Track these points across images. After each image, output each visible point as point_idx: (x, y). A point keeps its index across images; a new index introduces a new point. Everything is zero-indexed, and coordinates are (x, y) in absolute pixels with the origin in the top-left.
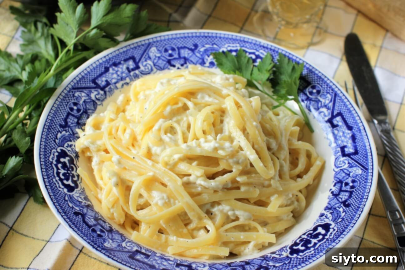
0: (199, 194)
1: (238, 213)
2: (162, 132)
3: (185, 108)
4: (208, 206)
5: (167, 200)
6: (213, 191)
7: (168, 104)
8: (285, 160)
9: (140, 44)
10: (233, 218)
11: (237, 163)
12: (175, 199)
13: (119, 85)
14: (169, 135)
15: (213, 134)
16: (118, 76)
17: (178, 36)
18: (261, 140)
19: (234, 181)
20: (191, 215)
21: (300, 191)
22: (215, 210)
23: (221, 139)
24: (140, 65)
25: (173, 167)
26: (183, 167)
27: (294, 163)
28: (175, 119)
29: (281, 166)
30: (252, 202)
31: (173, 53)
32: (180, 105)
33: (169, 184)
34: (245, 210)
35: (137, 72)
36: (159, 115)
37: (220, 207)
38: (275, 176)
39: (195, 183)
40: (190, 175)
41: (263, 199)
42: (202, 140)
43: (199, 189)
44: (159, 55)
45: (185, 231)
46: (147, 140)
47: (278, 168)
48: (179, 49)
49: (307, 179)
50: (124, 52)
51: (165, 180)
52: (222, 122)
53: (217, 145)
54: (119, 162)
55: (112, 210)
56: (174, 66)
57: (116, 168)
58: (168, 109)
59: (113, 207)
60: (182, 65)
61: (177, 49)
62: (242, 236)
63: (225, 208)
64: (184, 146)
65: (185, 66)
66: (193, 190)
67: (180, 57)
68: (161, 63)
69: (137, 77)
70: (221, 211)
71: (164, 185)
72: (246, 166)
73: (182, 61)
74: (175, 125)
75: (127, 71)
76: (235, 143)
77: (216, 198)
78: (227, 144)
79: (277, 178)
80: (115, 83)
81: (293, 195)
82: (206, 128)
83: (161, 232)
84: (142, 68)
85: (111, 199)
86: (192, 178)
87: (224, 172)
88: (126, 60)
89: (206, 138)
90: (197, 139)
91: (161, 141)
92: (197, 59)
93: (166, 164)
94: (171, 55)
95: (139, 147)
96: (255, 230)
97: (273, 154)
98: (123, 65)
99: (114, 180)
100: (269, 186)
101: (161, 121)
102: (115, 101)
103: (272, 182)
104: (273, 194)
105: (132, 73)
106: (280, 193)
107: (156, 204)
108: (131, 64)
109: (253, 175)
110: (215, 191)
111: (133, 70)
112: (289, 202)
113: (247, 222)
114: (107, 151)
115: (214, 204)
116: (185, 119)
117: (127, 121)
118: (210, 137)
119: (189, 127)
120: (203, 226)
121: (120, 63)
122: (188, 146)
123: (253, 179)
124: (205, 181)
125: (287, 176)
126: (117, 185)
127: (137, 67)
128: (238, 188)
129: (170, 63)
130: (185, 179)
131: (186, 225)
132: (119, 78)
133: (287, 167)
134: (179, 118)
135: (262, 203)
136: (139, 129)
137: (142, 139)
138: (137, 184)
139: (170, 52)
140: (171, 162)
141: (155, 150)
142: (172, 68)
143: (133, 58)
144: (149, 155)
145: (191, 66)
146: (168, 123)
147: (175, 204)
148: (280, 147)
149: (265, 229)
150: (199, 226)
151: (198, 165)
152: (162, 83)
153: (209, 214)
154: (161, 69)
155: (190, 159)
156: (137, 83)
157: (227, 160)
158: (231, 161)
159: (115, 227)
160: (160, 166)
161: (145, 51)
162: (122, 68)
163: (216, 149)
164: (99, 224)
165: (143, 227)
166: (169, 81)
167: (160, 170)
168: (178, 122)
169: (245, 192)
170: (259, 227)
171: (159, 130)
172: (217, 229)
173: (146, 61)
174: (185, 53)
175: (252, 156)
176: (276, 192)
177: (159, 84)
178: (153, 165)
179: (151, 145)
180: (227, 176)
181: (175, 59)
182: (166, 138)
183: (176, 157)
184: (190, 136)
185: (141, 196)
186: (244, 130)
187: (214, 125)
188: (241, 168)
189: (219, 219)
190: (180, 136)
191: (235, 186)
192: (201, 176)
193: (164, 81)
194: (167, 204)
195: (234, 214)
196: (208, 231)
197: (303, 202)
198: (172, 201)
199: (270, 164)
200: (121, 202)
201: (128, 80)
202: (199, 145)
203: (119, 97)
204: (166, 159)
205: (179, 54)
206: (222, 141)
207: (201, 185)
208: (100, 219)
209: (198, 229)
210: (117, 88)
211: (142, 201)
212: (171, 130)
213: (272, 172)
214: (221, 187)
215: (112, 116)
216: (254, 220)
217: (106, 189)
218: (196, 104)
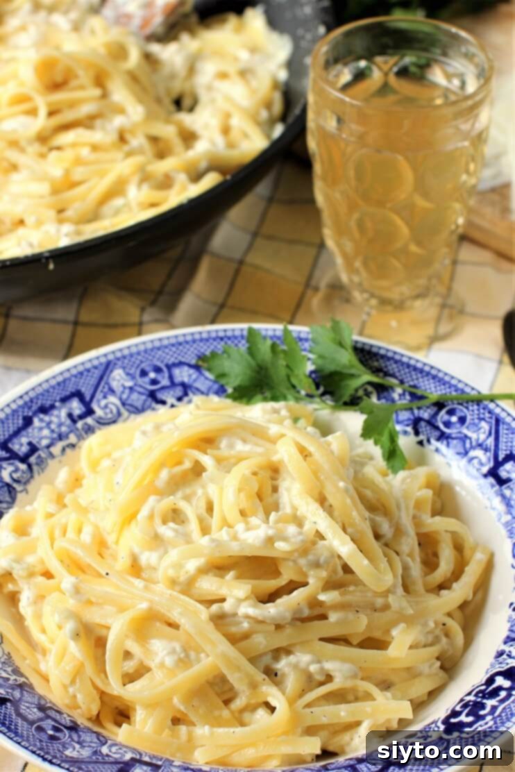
0: (246, 636)
1: (329, 666)
2: (158, 521)
3: (198, 470)
4: (267, 660)
5: (182, 655)
6: (273, 628)
7: (162, 465)
8: (410, 555)
9: (88, 366)
10: (320, 678)
11: (317, 565)
12: (199, 650)
13: (56, 450)
14: (171, 525)
15: (261, 514)
16: (53, 431)
17: (166, 342)
18: (359, 517)
19: (314, 603)
20: (234, 679)
21: (449, 615)
22: (283, 665)
23: (277, 522)
24: (95, 406)
25: (187, 588)
26: (209, 585)
27: (430, 563)
28: (179, 494)
29: (406, 568)
30: (355, 642)
31: (159, 377)
32: (187, 465)
33: (182, 621)
34: (344, 660)
35: (89, 420)
36: (148, 489)
37: (292, 659)
38: (394, 586)
39: (235, 615)
40: (223, 600)
41: (377, 634)
42: (240, 527)
43: (246, 625)
44: (129, 384)
45: (226, 713)
46: (130, 541)
47: (400, 571)
48: (170, 367)
49: (461, 591)
50: (59, 384)
51: (175, 615)
52: (275, 489)
53: (271, 532)
54: (77, 591)
55: (71, 690)
56: (163, 403)
57: (71, 603)
58: (164, 474)
59: (73, 682)
60: (180, 399)
61: (165, 369)
62: (343, 712)
63: (302, 658)
64: (205, 541)
65: (186, 399)
66: (233, 629)
67: (173, 384)
68: (138, 399)
69: (89, 430)
70: (295, 666)
71: (173, 625)
72: (334, 571)
73: (179, 391)
74: (183, 505)
75: (68, 422)
76: (307, 527)
77: (280, 640)
78: (292, 529)
79: (400, 590)
80: (48, 447)
81: (436, 623)
82: (244, 504)
83: (176, 721)
84: (99, 412)
85: (69, 666)
86: (227, 606)
87: (291, 587)
88: (64, 400)
89: (247, 523)
90: (230, 526)
91: (157, 541)
92: (208, 383)
93: (173, 583)
94: (154, 382)
95: (114, 557)
96: (368, 697)
97: (386, 545)
98: (60, 409)
99: (70, 626)
100: (386, 607)
101: (152, 500)
102: (51, 482)
103: (391, 599)
104: (394, 624)
105: (80, 424)
106: (409, 621)
107: (162, 665)
108: (76, 406)
109: (352, 588)
110: (278, 627)
111: (81, 417)
112: (430, 638)
113: (349, 684)
114: (48, 575)
115: (278, 653)
116: (200, 492)
117: (84, 511)
118: (254, 521)
119: (210, 508)
120: (261, 700)
121: (52, 407)
122: (213, 540)
123: (353, 595)
124: (254, 606)
125: (419, 587)
126: (76, 636)
127: (89, 412)
128: (323, 617)
129: (154, 397)
130: (215, 607)
131: (227, 702)
132: (55, 436)
133: (416, 569)
134: (188, 491)
135: (374, 643)
136: (108, 523)
137: (117, 542)
138: (117, 629)
139: (152, 375)
140: (182, 578)
141: (147, 558)
142: (159, 406)
143: (78, 395)
144: (136, 568)
145: (197, 399)
146: (168, 502)
147: (199, 660)
148: (399, 531)
149: (388, 694)
150: (253, 701)
151: (239, 577)
152: (144, 433)
153: (272, 675)
154: (138, 410)
155: (219, 568)
156: (93, 443)
157: (295, 561)
158: (302, 562)
159: (82, 721)
160: (161, 588)
161: (101, 378)
162: (58, 417)
163: (270, 541)
164: (48, 717)
165: (139, 715)
166: (158, 428)
167: (162, 597)
168: (187, 498)
169: (338, 623)
170: (375, 691)
171: (151, 517)
172: (291, 702)
173: (105, 397)
174: (183, 375)
175: (344, 547)
176: (402, 618)
177: (138, 435)
178: (146, 588)
179: (137, 550)
180: (298, 595)
181: (163, 388)
182: (167, 531)
183: (192, 566)
184: (215, 521)
185: (127, 655)
186: (322, 501)
187: (260, 496)
188: (324, 574)
189: (292, 682)
190: (193, 526)
191: (317, 613)
192: (247, 598)
193: (149, 427)
194: (184, 662)
195: (322, 669)
196: (272, 709)
197: (459, 638)
198: (193, 655)
199: (384, 564)
200: (90, 670)
201: (72, 439)
202: (235, 538)
203: (58, 473)
204: (171, 573)
205: (171, 377)
206: (280, 525)
207: (247, 617)
208: (50, 708)
209: (252, 708)
210: (52, 456)
211: (130, 666)
212: (175, 515)
213: (388, 579)
214: (288, 616)
215: (51, 508)
216: (362, 679)
217: (54, 650)
218: (219, 461)
